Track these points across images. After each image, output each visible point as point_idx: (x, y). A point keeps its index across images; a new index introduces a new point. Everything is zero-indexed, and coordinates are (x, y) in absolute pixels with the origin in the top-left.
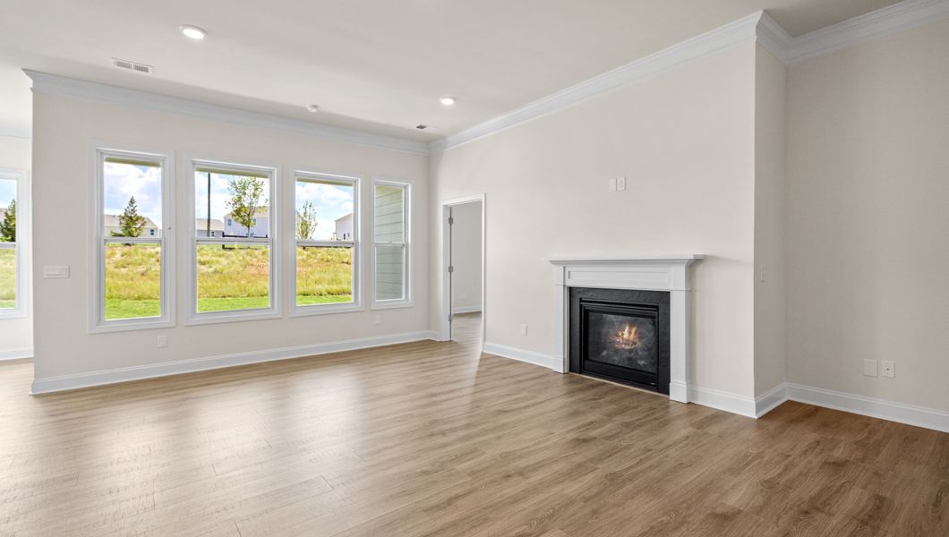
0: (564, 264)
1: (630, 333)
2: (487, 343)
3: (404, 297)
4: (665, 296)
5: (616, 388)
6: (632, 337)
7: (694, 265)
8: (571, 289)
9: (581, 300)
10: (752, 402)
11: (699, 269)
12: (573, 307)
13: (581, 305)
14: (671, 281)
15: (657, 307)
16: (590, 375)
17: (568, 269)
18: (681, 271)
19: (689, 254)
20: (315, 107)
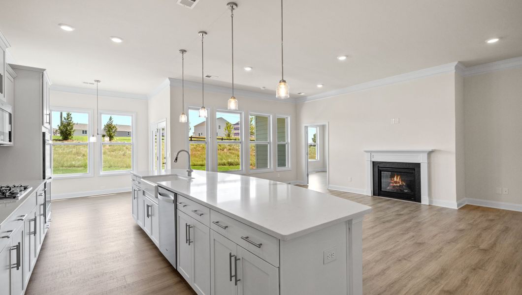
0: (371, 152)
1: (397, 179)
2: (330, 185)
3: (287, 166)
4: (418, 165)
5: (397, 201)
6: (398, 180)
7: (430, 153)
8: (373, 162)
9: (378, 167)
10: (456, 204)
11: (433, 155)
12: (375, 169)
13: (378, 169)
14: (422, 159)
15: (414, 169)
16: (383, 196)
17: (372, 154)
18: (426, 155)
19: (430, 149)
20: (264, 87)
